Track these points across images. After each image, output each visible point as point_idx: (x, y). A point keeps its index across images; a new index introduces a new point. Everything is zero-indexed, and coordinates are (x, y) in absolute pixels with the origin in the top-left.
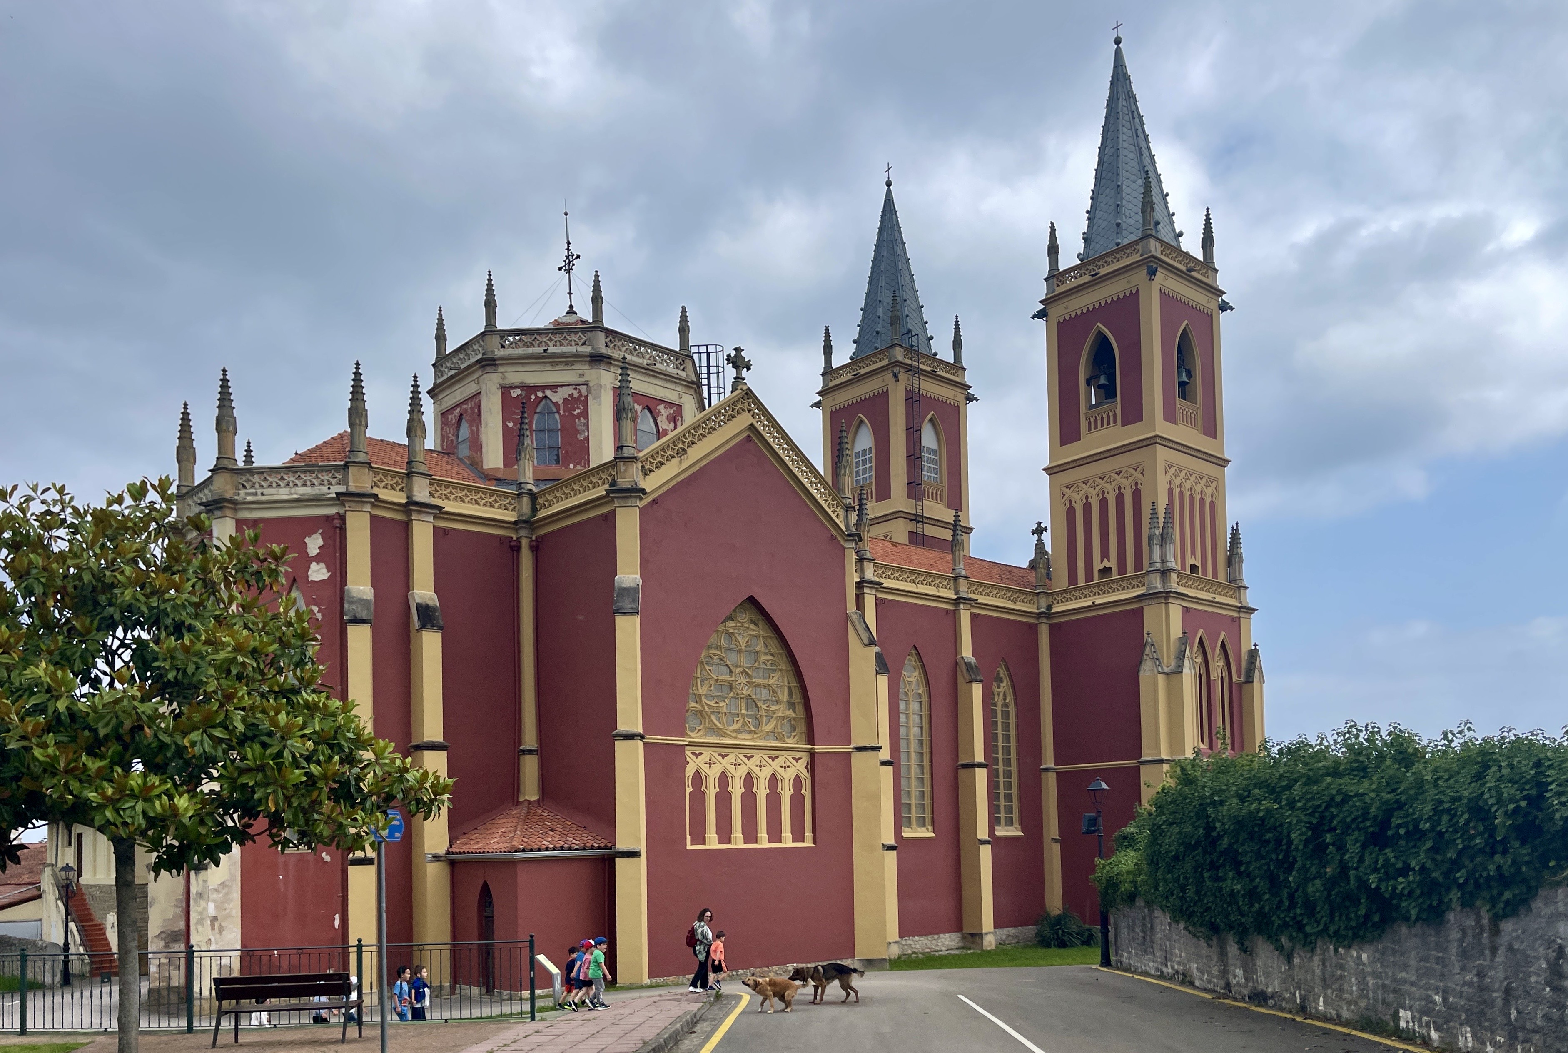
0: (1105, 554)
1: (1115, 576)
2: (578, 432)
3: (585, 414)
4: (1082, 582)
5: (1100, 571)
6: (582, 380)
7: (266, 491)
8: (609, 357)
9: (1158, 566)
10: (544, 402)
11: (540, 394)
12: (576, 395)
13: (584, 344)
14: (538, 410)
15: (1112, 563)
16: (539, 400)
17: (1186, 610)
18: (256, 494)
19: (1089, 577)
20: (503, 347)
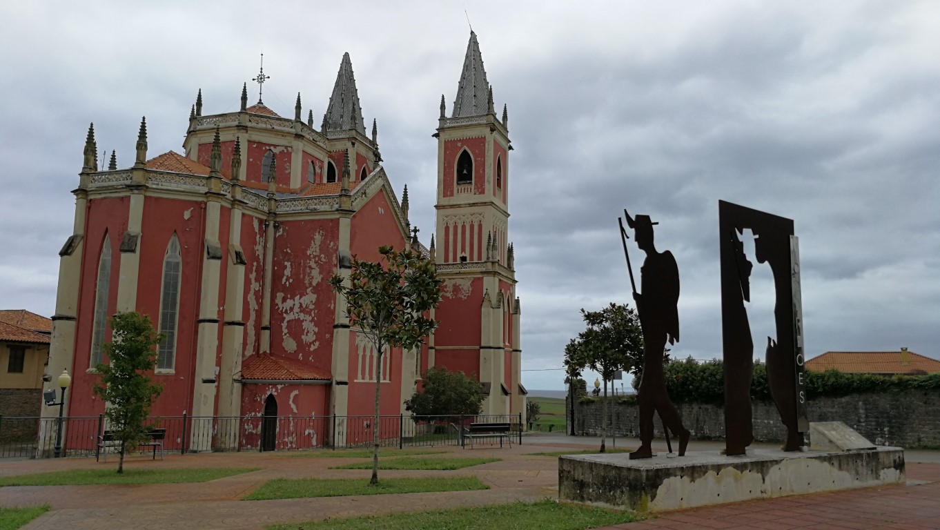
0: (463, 250)
1: (468, 261)
2: (286, 169)
3: (290, 161)
4: (451, 262)
5: (461, 257)
6: (289, 145)
7: (163, 184)
8: (303, 136)
9: (491, 259)
10: (268, 152)
11: (268, 148)
12: (285, 151)
13: (292, 127)
14: (266, 155)
15: (467, 255)
16: (266, 150)
17: (500, 280)
18: (158, 184)
19: (455, 259)
20: (250, 121)
